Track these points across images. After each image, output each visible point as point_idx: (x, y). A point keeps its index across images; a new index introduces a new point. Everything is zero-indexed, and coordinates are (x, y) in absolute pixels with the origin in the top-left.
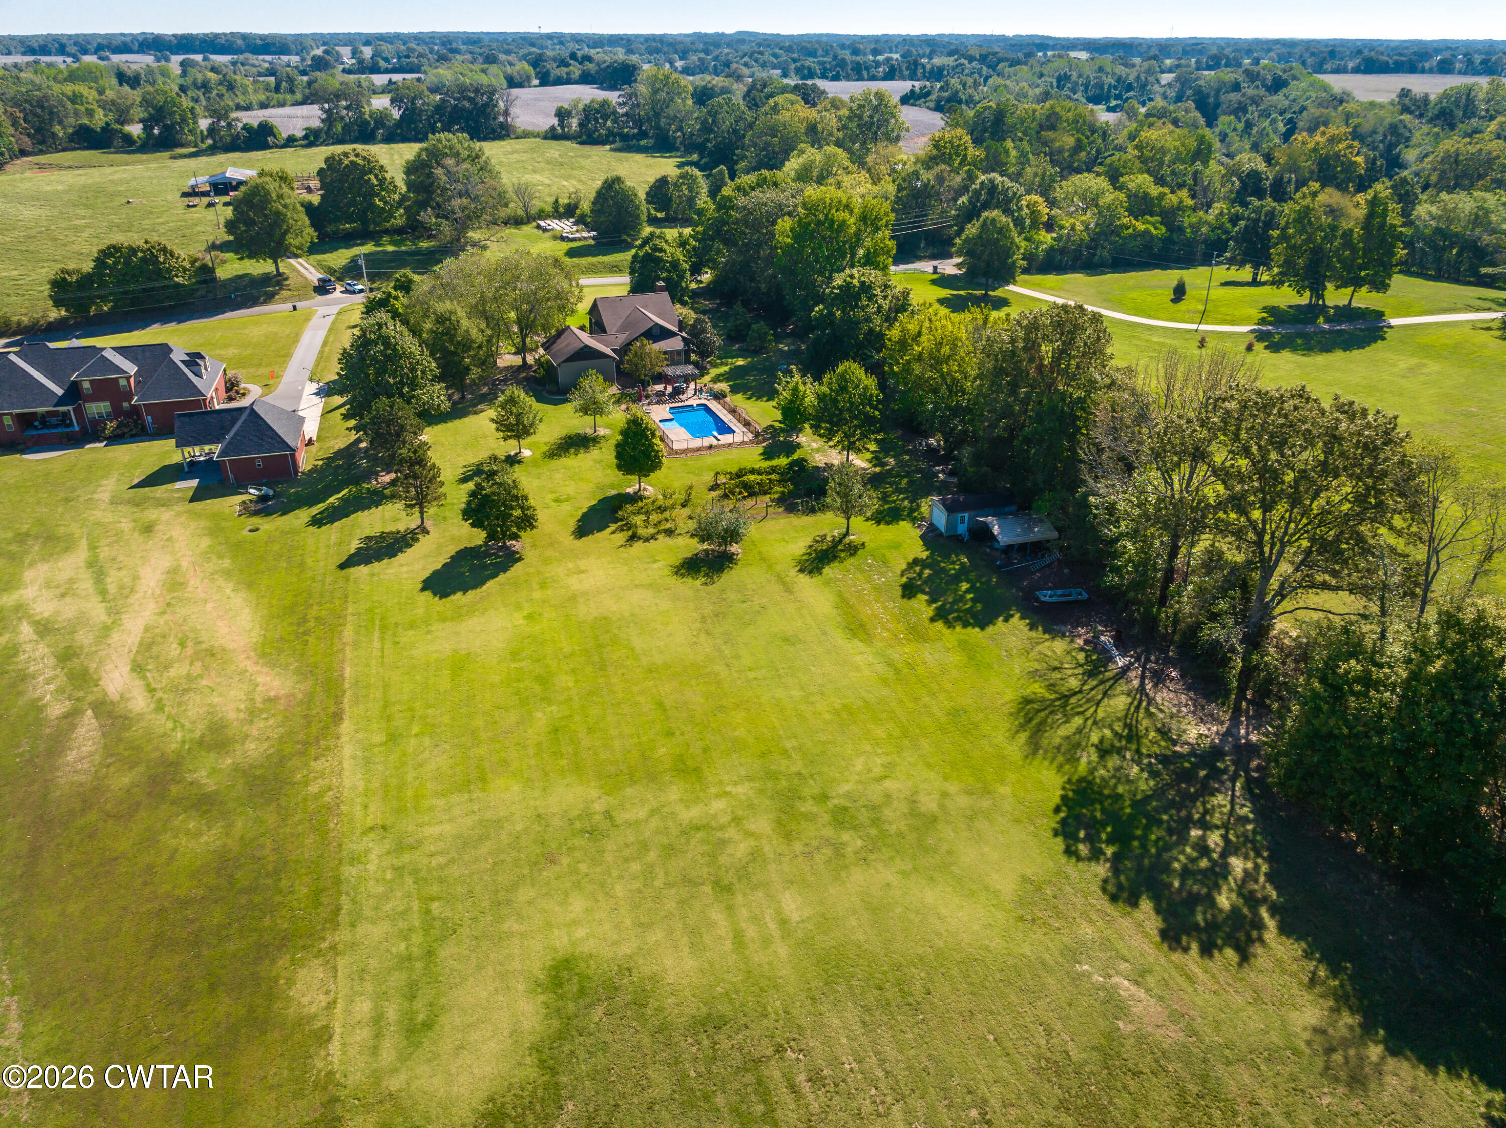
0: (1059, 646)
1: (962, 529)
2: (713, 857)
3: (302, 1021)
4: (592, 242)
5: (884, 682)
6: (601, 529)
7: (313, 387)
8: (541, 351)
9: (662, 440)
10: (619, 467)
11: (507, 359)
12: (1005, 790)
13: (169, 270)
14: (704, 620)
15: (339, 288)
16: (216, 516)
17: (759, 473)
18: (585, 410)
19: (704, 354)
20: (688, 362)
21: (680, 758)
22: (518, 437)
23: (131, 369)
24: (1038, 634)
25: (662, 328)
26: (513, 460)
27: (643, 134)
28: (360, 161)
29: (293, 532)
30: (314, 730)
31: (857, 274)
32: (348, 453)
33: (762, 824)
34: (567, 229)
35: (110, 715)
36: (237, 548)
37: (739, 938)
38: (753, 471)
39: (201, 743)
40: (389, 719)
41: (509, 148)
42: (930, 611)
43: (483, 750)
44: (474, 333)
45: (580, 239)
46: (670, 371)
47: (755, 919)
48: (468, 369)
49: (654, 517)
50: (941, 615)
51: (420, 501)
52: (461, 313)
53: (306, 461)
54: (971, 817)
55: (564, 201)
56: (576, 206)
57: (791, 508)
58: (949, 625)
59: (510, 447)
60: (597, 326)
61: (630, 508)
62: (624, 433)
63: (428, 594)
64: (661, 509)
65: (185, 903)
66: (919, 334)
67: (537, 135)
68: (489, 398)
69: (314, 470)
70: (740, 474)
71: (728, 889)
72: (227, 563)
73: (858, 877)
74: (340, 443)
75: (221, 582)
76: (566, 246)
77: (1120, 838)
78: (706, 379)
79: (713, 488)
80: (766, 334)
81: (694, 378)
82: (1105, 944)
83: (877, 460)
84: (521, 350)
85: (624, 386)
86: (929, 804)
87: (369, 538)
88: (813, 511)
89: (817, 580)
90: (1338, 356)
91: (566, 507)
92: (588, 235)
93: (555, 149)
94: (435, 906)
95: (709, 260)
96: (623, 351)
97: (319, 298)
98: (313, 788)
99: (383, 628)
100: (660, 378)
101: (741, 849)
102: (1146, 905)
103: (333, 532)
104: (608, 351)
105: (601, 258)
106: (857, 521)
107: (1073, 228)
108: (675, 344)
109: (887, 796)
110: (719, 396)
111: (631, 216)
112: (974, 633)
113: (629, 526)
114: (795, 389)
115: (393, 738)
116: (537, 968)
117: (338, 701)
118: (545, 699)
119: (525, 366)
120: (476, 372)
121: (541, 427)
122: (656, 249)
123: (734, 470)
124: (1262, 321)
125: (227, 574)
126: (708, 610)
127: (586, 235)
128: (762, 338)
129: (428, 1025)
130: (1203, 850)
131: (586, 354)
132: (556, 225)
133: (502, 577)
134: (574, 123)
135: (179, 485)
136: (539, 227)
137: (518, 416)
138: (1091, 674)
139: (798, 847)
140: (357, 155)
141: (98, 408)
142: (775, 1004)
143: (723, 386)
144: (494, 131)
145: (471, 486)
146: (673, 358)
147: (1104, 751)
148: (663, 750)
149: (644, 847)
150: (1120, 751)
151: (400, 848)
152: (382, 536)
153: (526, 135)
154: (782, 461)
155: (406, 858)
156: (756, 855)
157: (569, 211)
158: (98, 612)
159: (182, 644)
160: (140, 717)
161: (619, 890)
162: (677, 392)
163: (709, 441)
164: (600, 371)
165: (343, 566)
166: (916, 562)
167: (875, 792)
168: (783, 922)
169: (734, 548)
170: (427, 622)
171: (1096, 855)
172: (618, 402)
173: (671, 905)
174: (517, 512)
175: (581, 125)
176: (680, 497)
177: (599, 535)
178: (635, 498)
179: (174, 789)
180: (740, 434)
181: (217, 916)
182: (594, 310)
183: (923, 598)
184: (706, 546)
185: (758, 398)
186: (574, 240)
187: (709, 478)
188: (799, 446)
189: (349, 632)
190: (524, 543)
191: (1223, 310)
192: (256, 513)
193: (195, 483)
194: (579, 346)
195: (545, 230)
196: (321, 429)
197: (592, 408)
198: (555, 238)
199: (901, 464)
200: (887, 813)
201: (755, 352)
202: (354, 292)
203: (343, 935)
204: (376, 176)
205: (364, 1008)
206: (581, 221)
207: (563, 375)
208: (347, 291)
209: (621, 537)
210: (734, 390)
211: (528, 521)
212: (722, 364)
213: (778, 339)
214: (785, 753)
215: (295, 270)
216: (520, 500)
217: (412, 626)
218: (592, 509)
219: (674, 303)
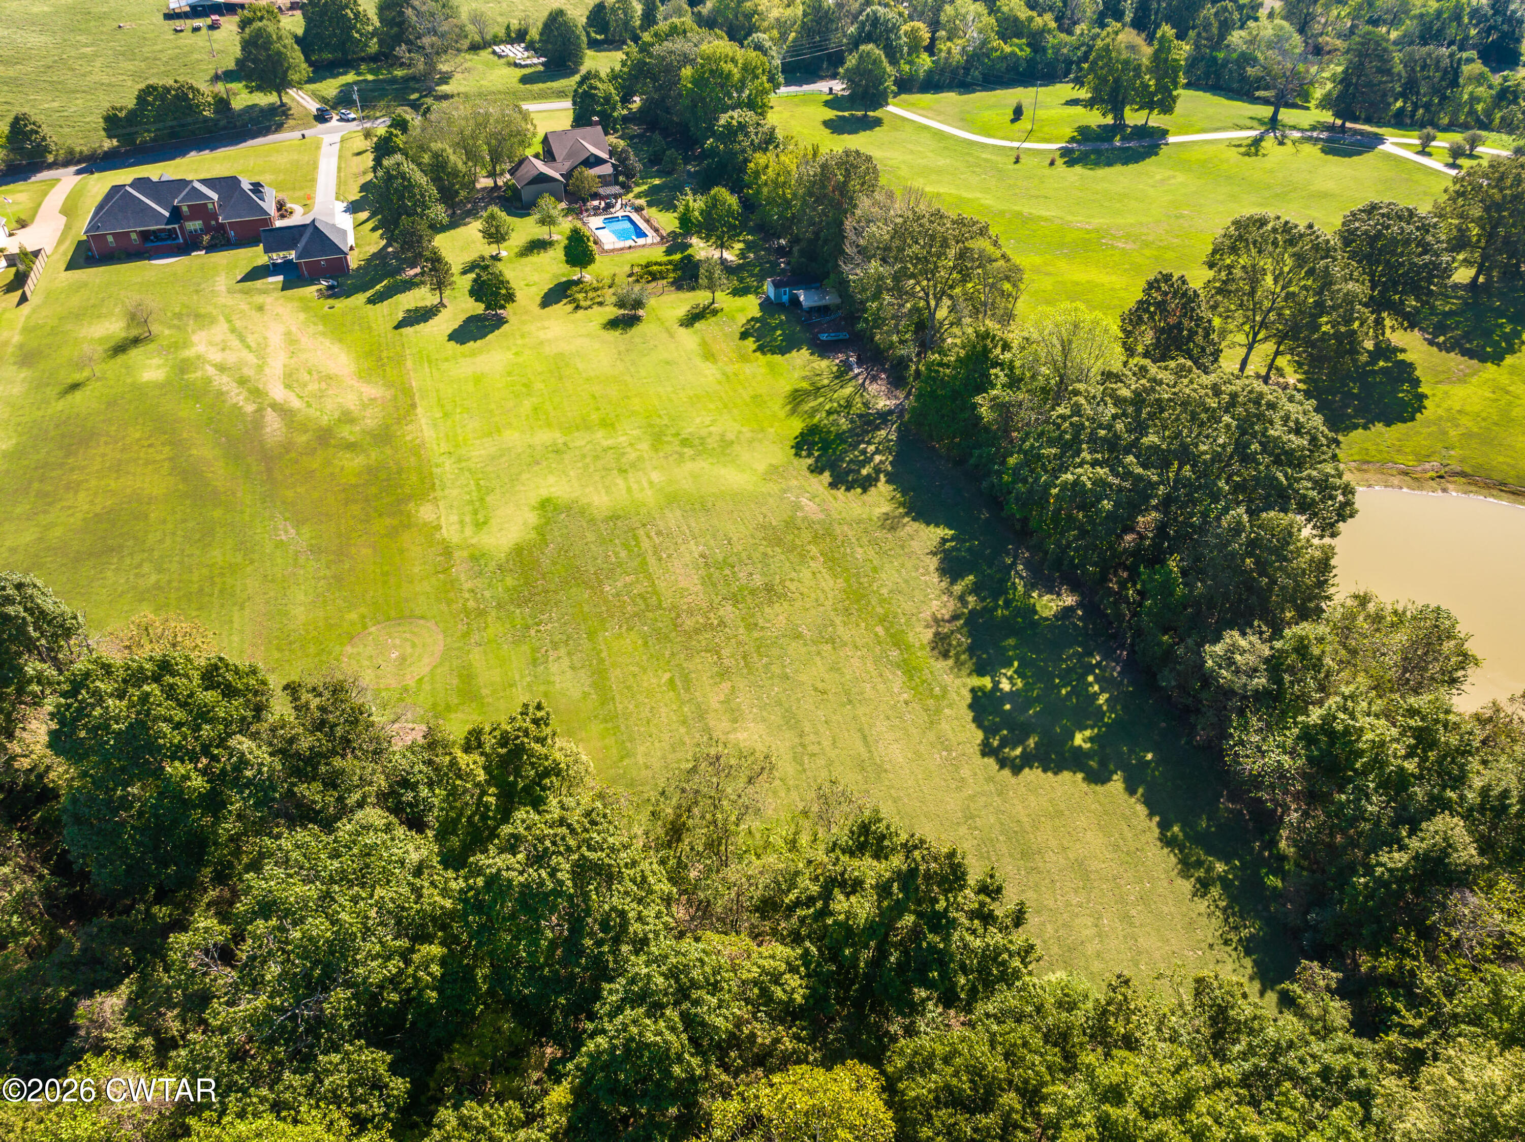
0: (824, 363)
1: (785, 298)
2: (618, 459)
3: (426, 524)
4: (542, 68)
5: (720, 383)
6: (557, 302)
7: (341, 206)
8: (508, 176)
9: (596, 243)
10: (567, 262)
11: (484, 182)
12: (771, 430)
13: (198, 106)
14: (619, 353)
15: (336, 117)
16: (301, 299)
17: (660, 264)
18: (542, 222)
19: (630, 175)
20: (617, 183)
21: (603, 419)
22: (498, 242)
23: (215, 196)
24: (815, 357)
25: (596, 157)
26: (496, 258)
29: (356, 308)
30: (402, 412)
31: (736, 116)
32: (380, 255)
33: (644, 446)
34: (519, 55)
35: (282, 410)
36: (324, 319)
37: (629, 490)
38: (656, 264)
39: (340, 420)
40: (442, 406)
42: (754, 347)
43: (497, 419)
44: (460, 165)
45: (531, 66)
46: (602, 191)
47: (638, 482)
48: (457, 192)
49: (591, 295)
50: (761, 349)
51: (440, 285)
52: (450, 151)
53: (354, 261)
54: (751, 442)
55: (515, 26)
56: (526, 32)
57: (679, 288)
58: (764, 353)
59: (493, 250)
60: (548, 155)
61: (575, 288)
62: (569, 238)
63: (452, 343)
64: (595, 289)
65: (356, 486)
66: (767, 167)
68: (473, 213)
69: (359, 268)
70: (648, 265)
71: (625, 471)
72: (321, 328)
73: (689, 466)
74: (374, 249)
75: (321, 339)
76: (520, 72)
77: (824, 449)
78: (631, 195)
79: (630, 276)
80: (676, 158)
81: (620, 195)
82: (801, 487)
83: (742, 255)
84: (492, 174)
85: (570, 203)
86: (730, 436)
87: (408, 311)
88: (693, 289)
89: (690, 330)
90: (1118, 169)
91: (534, 289)
92: (538, 61)
94: (482, 483)
95: (638, 89)
96: (568, 175)
97: (321, 127)
98: (408, 438)
99: (430, 362)
100: (596, 196)
101: (633, 456)
102: (827, 474)
103: (384, 307)
104: (557, 176)
105: (549, 84)
106: (718, 294)
108: (606, 169)
109: (710, 433)
110: (638, 210)
111: (573, 45)
112: (778, 358)
113: (575, 300)
114: (687, 205)
115: (446, 415)
116: (534, 500)
117: (412, 397)
118: (529, 395)
119: (496, 187)
120: (463, 193)
121: (513, 235)
122: (592, 87)
123: (644, 263)
124: (1072, 139)
125: (324, 334)
126: (622, 348)
127: (536, 61)
128: (673, 162)
129: (485, 523)
130: (864, 452)
131: (542, 178)
132: (509, 51)
133: (497, 332)
135: (271, 279)
136: (494, 53)
137: (497, 227)
138: (837, 377)
139: (661, 454)
141: (194, 225)
142: (643, 511)
143: (642, 202)
145: (473, 276)
146: (605, 180)
147: (829, 413)
148: (595, 417)
149: (584, 456)
150: (838, 413)
151: (459, 460)
152: (417, 310)
154: (677, 257)
155: (464, 464)
156: (639, 458)
157: (520, 37)
158: (251, 358)
159: (310, 373)
160: (299, 410)
161: (572, 473)
162: (609, 206)
163: (630, 243)
164: (552, 194)
165: (397, 327)
166: (753, 319)
167: (704, 432)
168: (651, 483)
169: (641, 312)
170: (455, 358)
171: (809, 455)
172: (566, 215)
173: (597, 478)
174: (503, 291)
176: (607, 282)
177: (555, 307)
178: (579, 282)
179: (333, 442)
180: (652, 238)
181: (374, 490)
182: (545, 141)
183: (751, 339)
184: (622, 312)
185: (665, 211)
186: (526, 66)
187: (627, 269)
188: (691, 245)
189: (409, 364)
190: (508, 312)
191: (1046, 129)
192: (329, 297)
193: (281, 278)
194: (535, 173)
195: (500, 56)
196: (356, 239)
197: (547, 221)
198: (509, 64)
199: (757, 258)
200: (709, 440)
201: (669, 173)
202: (348, 121)
203: (439, 493)
204: (352, 10)
205: (454, 518)
206: (531, 47)
207: (526, 195)
208: (341, 120)
209: (570, 307)
210: (650, 204)
211: (510, 298)
212: (643, 183)
213: (687, 161)
214: (660, 416)
215: (294, 99)
216: (504, 283)
217: (447, 360)
218: (551, 290)
219: (606, 133)
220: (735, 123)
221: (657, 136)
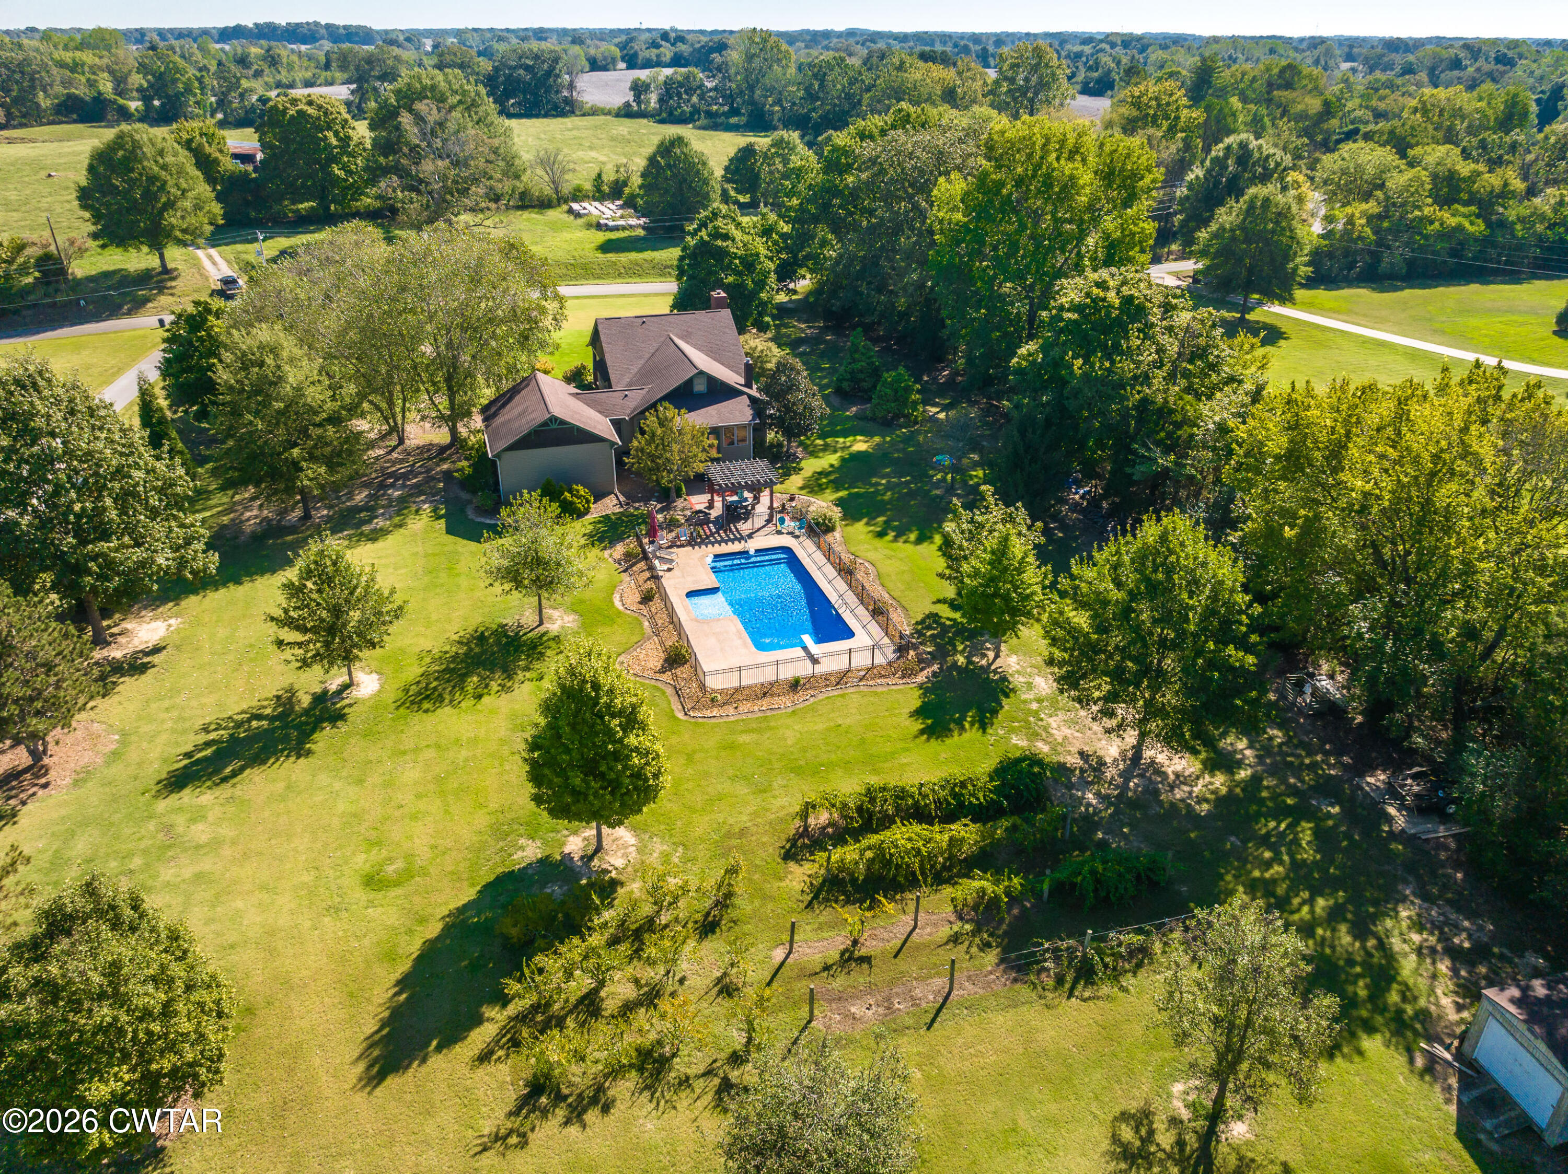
4: (641, 232)
11: (424, 432)
19: (791, 427)
20: (760, 449)
25: (712, 381)
27: (735, 112)
28: (310, 111)
31: (1113, 281)
34: (608, 213)
41: (570, 125)
45: (624, 228)
55: (609, 176)
56: (625, 183)
67: (609, 113)
76: (601, 237)
78: (795, 482)
80: (908, 390)
81: (767, 483)
85: (628, 503)
92: (635, 223)
93: (624, 127)
95: (808, 257)
96: (631, 427)
100: (700, 483)
104: (600, 425)
105: (648, 255)
107: (1350, 221)
108: (734, 414)
110: (817, 529)
111: (698, 194)
119: (454, 445)
122: (717, 234)
127: (634, 221)
128: (901, 396)
131: (554, 435)
132: (592, 209)
134: (653, 99)
136: (570, 211)
140: (310, 103)
143: (826, 504)
144: (556, 107)
146: (727, 443)
153: (594, 112)
157: (616, 191)
162: (735, 514)
163: (792, 662)
175: (661, 101)
180: (866, 643)
182: (594, 340)
185: (900, 533)
186: (616, 228)
194: (547, 417)
195: (578, 215)
198: (589, 226)
201: (887, 425)
204: (336, 134)
206: (630, 203)
210: (848, 513)
212: (826, 448)
213: (927, 396)
219: (741, 330)
220: (1112, 297)
221: (857, 338)
